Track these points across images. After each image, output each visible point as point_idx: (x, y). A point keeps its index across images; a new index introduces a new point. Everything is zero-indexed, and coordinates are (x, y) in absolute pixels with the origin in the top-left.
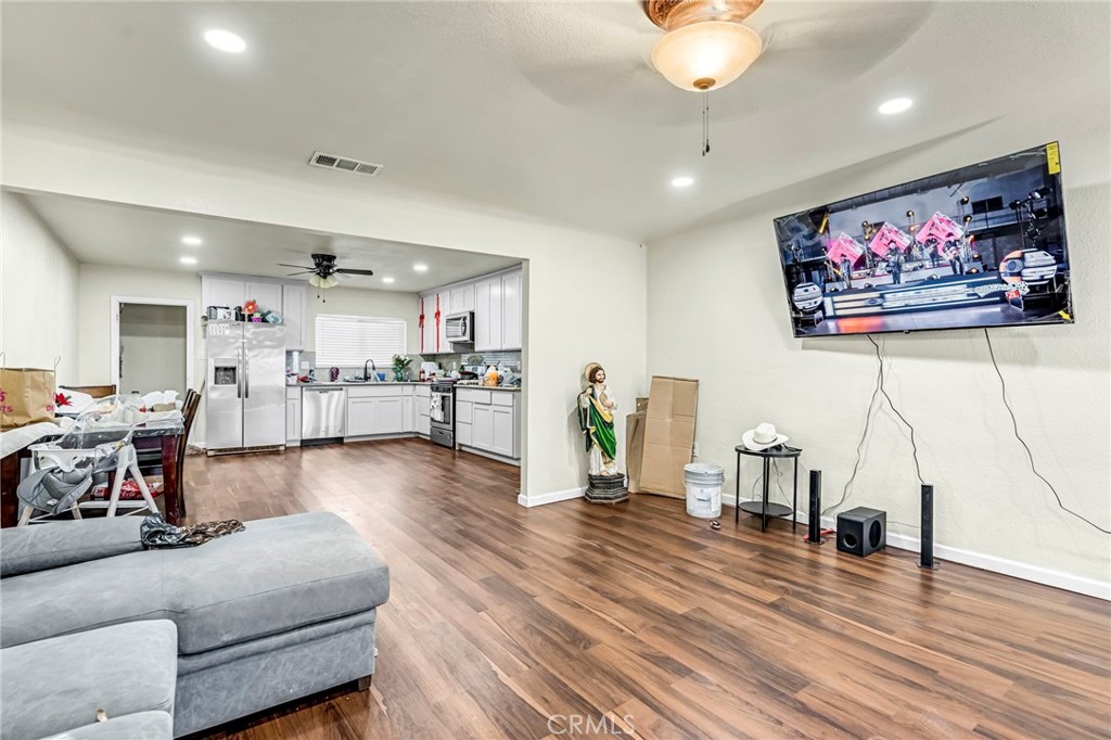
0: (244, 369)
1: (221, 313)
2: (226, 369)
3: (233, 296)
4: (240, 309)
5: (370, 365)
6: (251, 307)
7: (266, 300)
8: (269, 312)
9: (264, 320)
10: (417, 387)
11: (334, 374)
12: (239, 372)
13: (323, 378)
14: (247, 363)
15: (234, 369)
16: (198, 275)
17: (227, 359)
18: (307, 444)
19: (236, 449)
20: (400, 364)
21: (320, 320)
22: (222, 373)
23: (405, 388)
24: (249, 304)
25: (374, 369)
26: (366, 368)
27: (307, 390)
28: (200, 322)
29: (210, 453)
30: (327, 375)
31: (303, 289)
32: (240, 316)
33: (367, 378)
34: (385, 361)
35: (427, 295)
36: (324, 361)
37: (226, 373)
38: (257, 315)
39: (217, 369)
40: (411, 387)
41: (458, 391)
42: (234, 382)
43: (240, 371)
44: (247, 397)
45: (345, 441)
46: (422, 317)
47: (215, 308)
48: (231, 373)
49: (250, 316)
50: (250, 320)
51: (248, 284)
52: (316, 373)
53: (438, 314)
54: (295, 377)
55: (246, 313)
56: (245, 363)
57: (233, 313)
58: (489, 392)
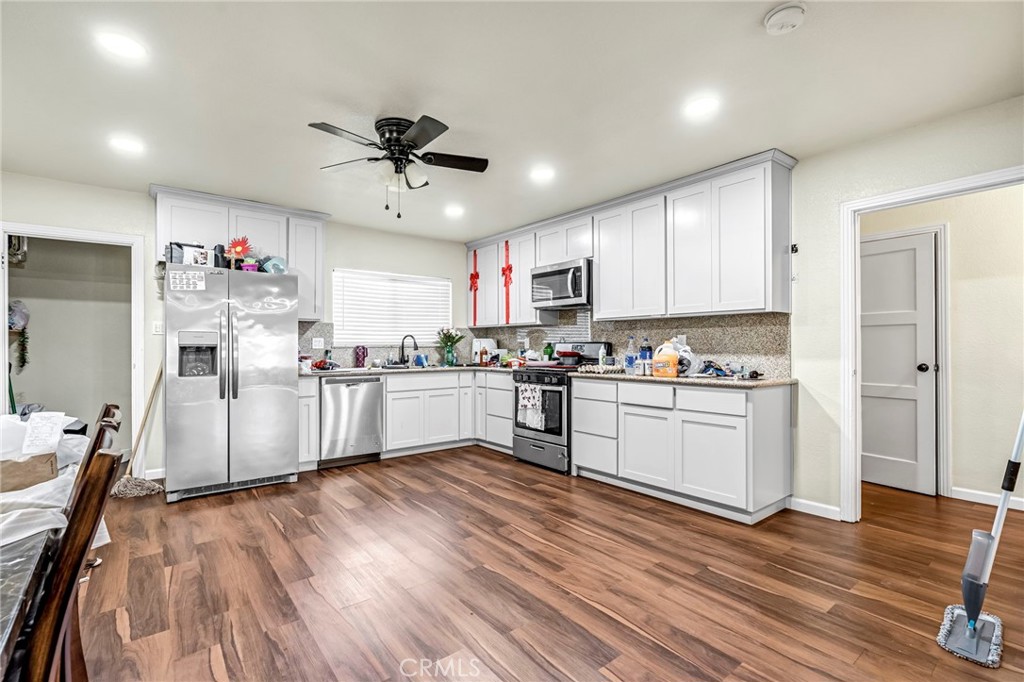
0: (231, 350)
1: (189, 254)
2: (199, 349)
3: (209, 229)
4: (221, 249)
5: (409, 342)
6: (239, 249)
7: (265, 238)
8: (268, 259)
9: (261, 269)
10: (477, 374)
11: (360, 355)
12: (222, 354)
13: (344, 363)
14: (235, 339)
15: (213, 349)
16: (150, 194)
17: (202, 333)
18: (328, 468)
19: (217, 486)
20: (448, 340)
21: (337, 276)
22: (192, 357)
23: (463, 375)
24: (235, 244)
25: (416, 348)
26: (403, 347)
27: (327, 382)
28: (153, 271)
29: (171, 498)
30: (349, 357)
31: (318, 224)
32: (222, 260)
33: (403, 361)
34: (429, 338)
35: (484, 245)
36: (346, 336)
37: (199, 357)
38: (250, 261)
39: (183, 349)
40: (471, 374)
41: (575, 382)
42: (213, 372)
43: (224, 354)
44: (235, 397)
45: (382, 457)
46: (475, 277)
47: (180, 246)
48: (208, 356)
49: (239, 262)
50: (239, 268)
51: (234, 212)
52: (333, 354)
53: (507, 271)
54: (309, 362)
55: (232, 256)
56: (233, 340)
57: (211, 254)
58: (670, 388)
